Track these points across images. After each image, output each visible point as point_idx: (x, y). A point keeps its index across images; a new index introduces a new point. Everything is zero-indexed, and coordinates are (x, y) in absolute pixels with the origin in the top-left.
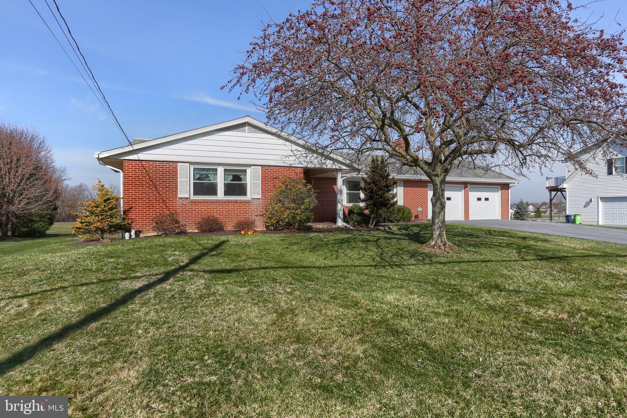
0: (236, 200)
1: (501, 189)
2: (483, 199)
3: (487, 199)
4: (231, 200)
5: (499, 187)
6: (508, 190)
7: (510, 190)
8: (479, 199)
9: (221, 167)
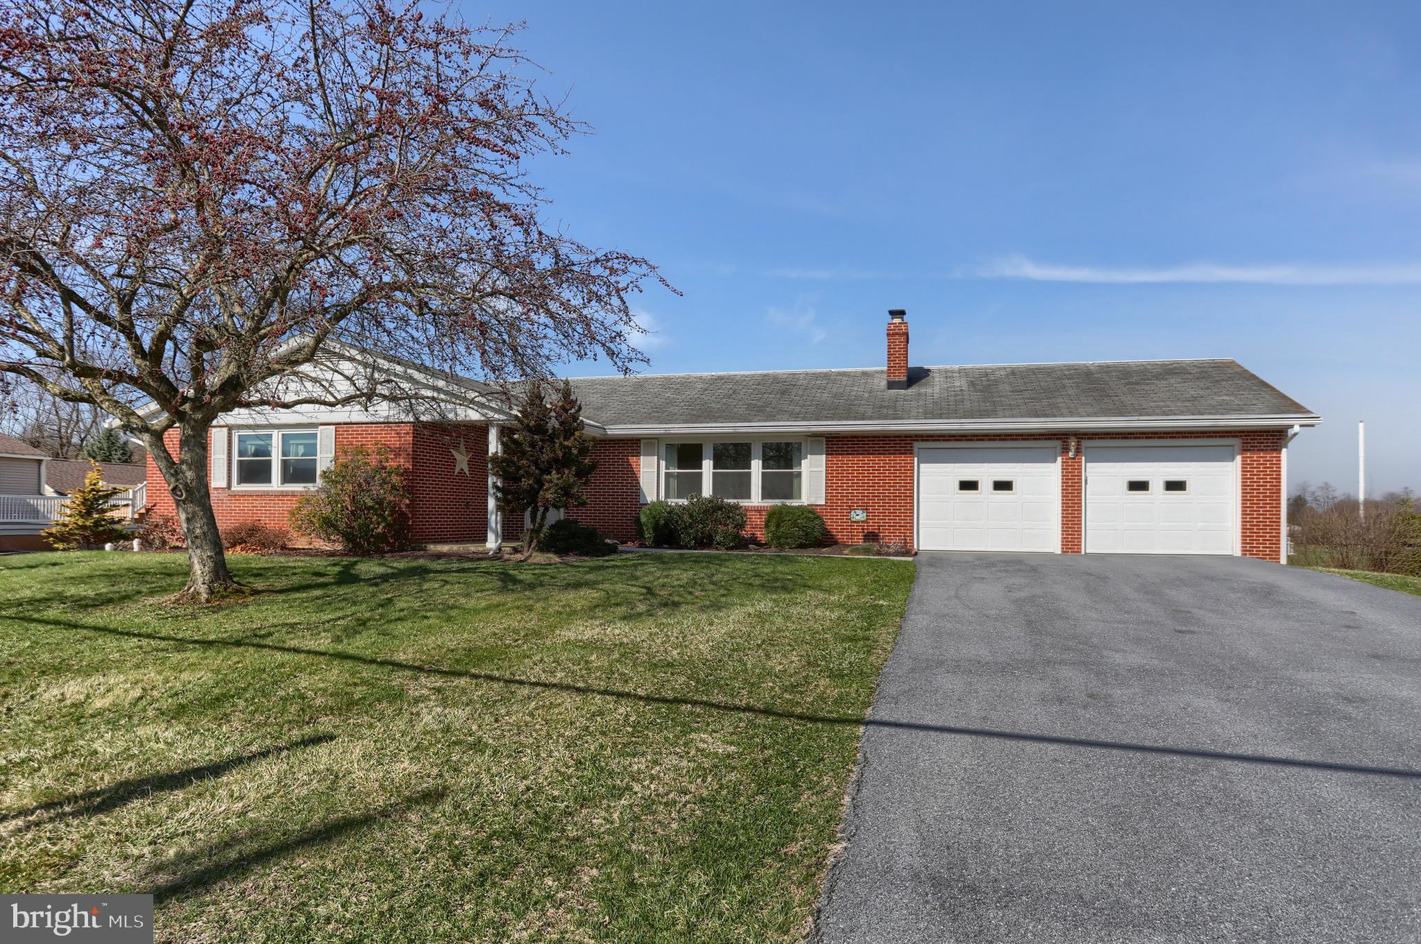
0: (293, 492)
1: (1244, 450)
2: (1157, 486)
3: (1175, 486)
4: (287, 492)
5: (1236, 442)
6: (1279, 451)
7: (1284, 450)
8: (1138, 486)
9: (276, 431)
